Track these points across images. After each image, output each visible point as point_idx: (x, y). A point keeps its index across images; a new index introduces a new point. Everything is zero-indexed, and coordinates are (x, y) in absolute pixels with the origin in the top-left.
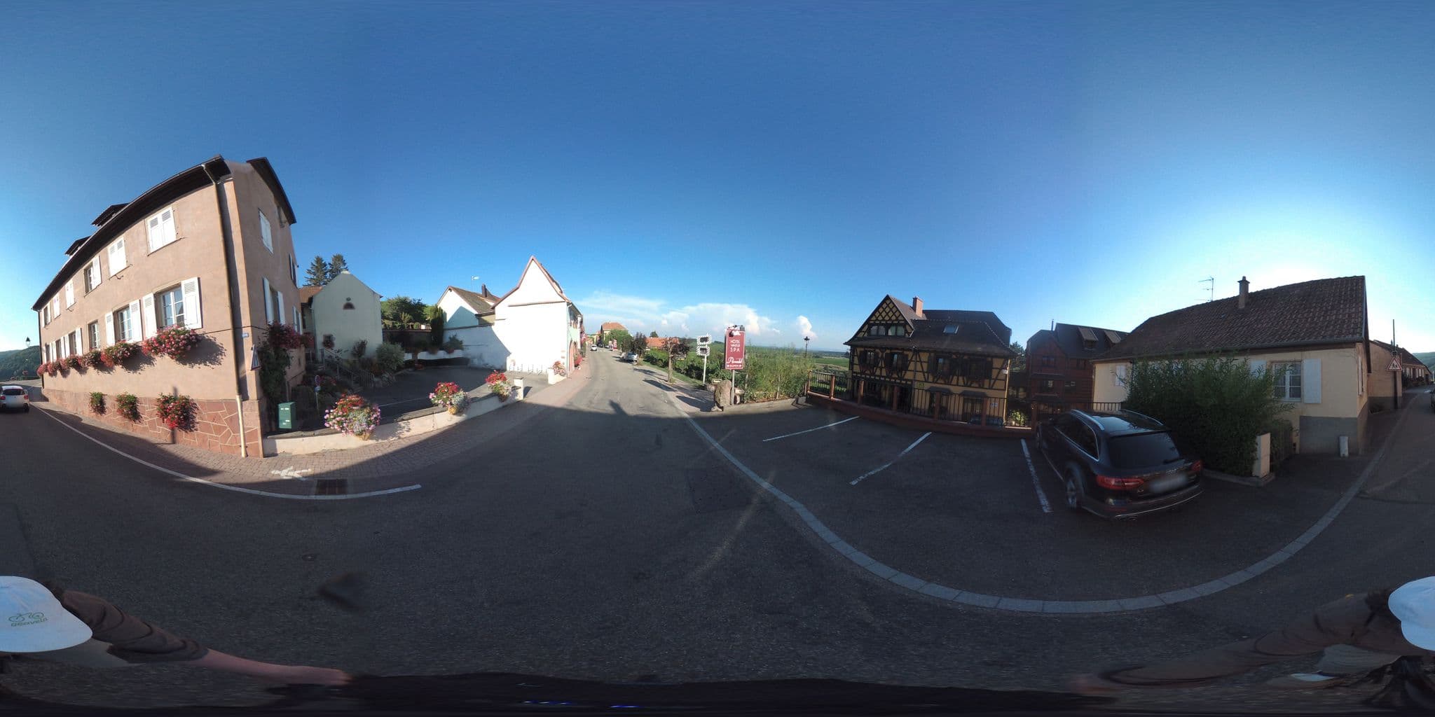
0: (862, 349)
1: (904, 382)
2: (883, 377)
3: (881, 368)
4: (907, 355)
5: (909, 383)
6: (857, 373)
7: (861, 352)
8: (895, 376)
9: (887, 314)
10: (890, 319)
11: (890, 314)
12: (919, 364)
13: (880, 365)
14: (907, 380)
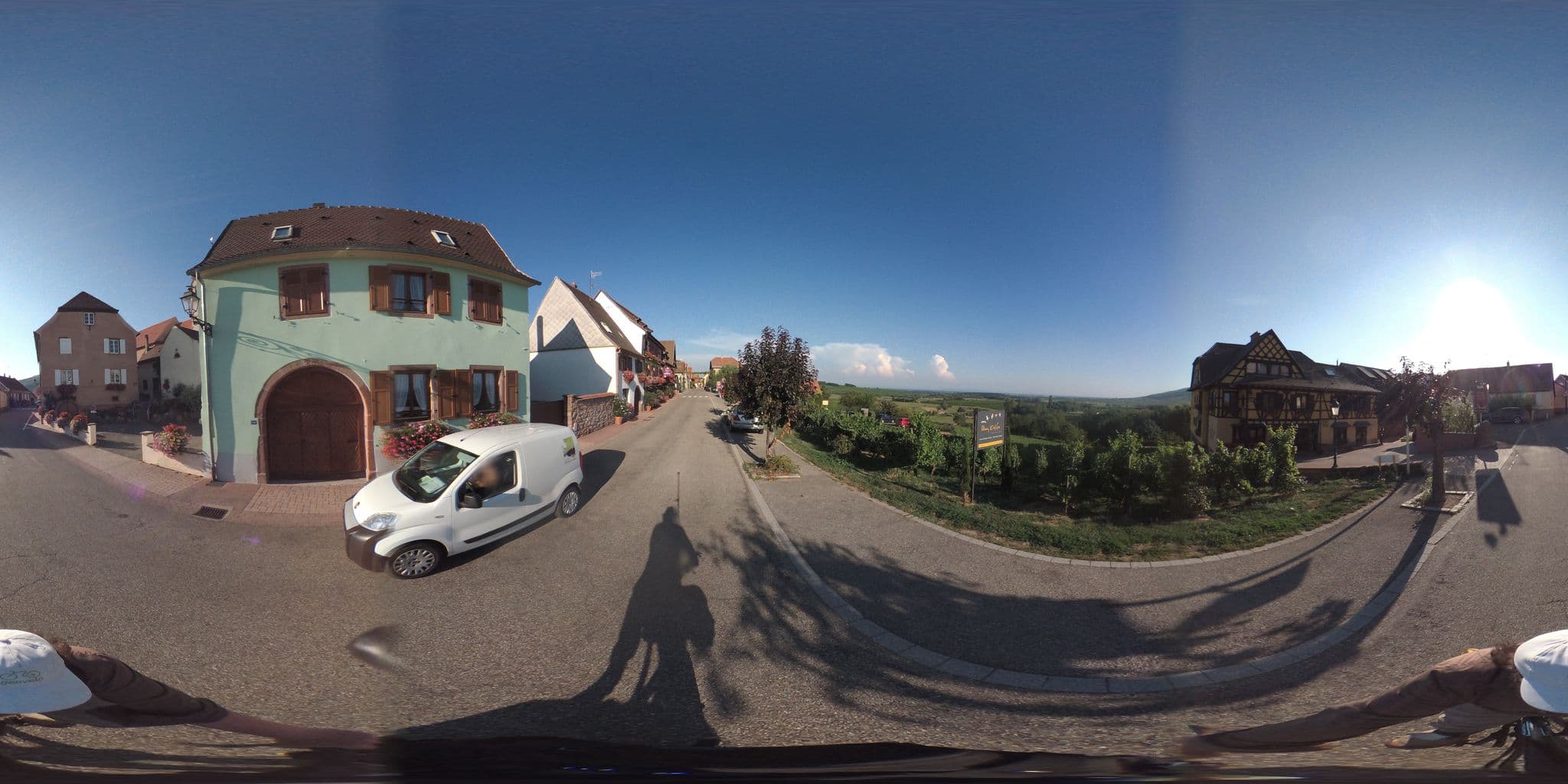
0: (1260, 391)
1: (1311, 422)
2: (1289, 420)
3: (1286, 411)
4: (1313, 396)
5: (1316, 422)
6: (1254, 420)
7: (1258, 394)
8: (1302, 417)
9: (1270, 351)
10: (1274, 357)
11: (1274, 351)
12: (1323, 404)
13: (1284, 408)
14: (1313, 420)
